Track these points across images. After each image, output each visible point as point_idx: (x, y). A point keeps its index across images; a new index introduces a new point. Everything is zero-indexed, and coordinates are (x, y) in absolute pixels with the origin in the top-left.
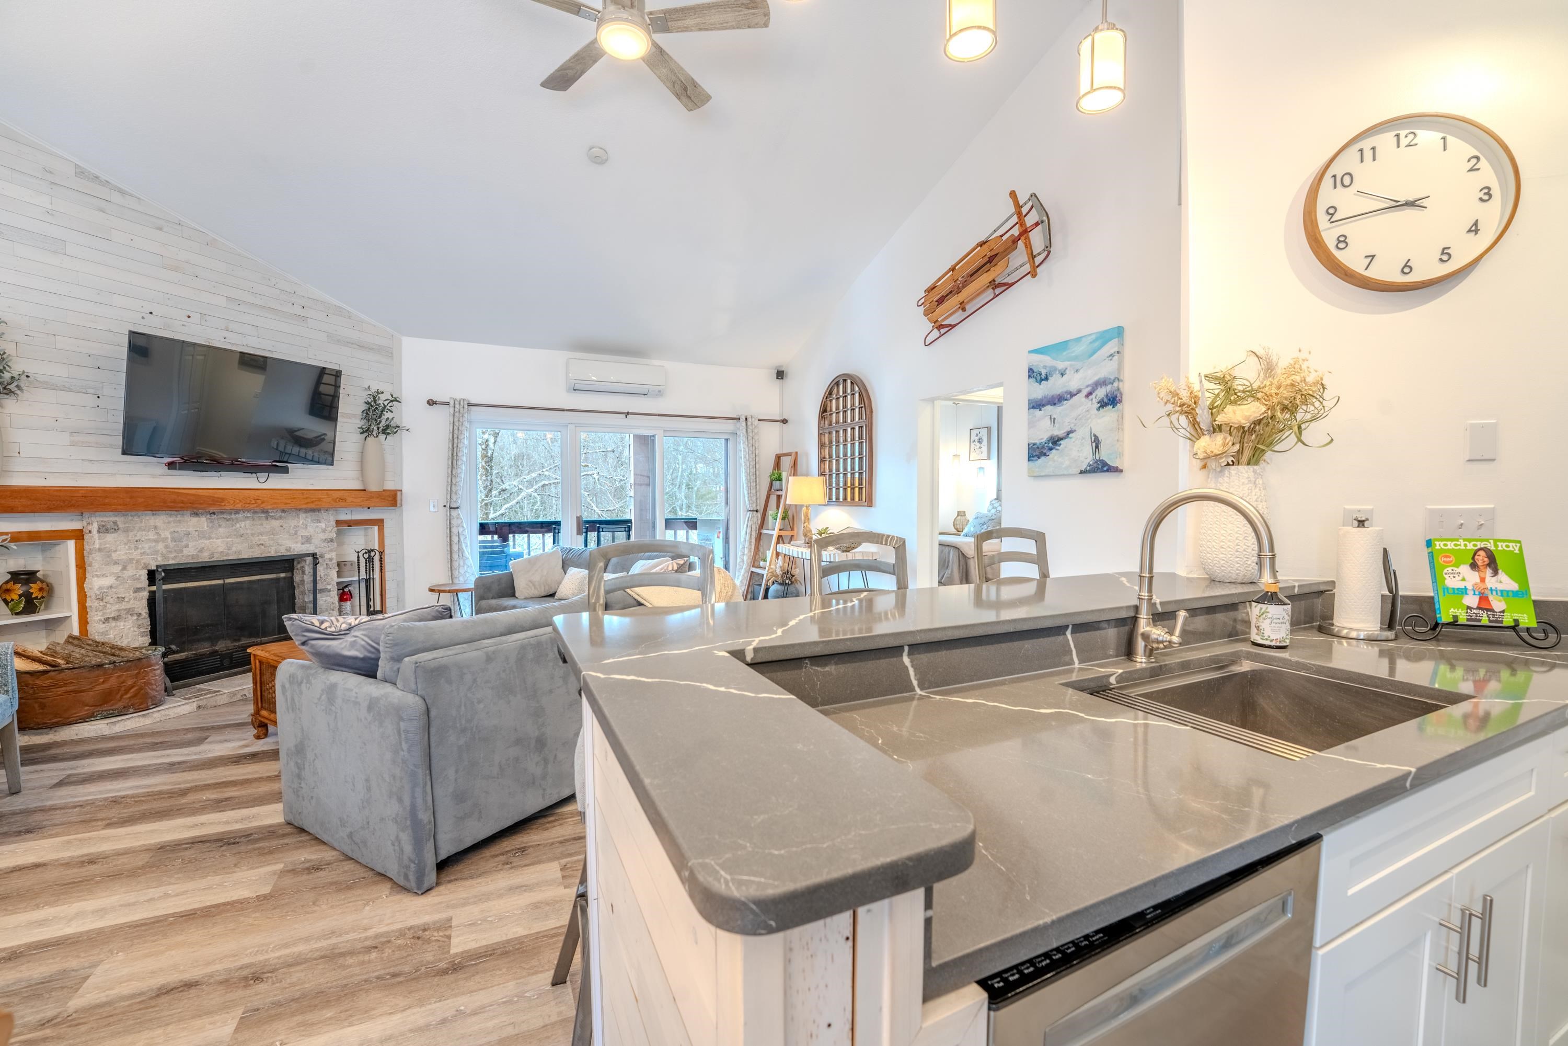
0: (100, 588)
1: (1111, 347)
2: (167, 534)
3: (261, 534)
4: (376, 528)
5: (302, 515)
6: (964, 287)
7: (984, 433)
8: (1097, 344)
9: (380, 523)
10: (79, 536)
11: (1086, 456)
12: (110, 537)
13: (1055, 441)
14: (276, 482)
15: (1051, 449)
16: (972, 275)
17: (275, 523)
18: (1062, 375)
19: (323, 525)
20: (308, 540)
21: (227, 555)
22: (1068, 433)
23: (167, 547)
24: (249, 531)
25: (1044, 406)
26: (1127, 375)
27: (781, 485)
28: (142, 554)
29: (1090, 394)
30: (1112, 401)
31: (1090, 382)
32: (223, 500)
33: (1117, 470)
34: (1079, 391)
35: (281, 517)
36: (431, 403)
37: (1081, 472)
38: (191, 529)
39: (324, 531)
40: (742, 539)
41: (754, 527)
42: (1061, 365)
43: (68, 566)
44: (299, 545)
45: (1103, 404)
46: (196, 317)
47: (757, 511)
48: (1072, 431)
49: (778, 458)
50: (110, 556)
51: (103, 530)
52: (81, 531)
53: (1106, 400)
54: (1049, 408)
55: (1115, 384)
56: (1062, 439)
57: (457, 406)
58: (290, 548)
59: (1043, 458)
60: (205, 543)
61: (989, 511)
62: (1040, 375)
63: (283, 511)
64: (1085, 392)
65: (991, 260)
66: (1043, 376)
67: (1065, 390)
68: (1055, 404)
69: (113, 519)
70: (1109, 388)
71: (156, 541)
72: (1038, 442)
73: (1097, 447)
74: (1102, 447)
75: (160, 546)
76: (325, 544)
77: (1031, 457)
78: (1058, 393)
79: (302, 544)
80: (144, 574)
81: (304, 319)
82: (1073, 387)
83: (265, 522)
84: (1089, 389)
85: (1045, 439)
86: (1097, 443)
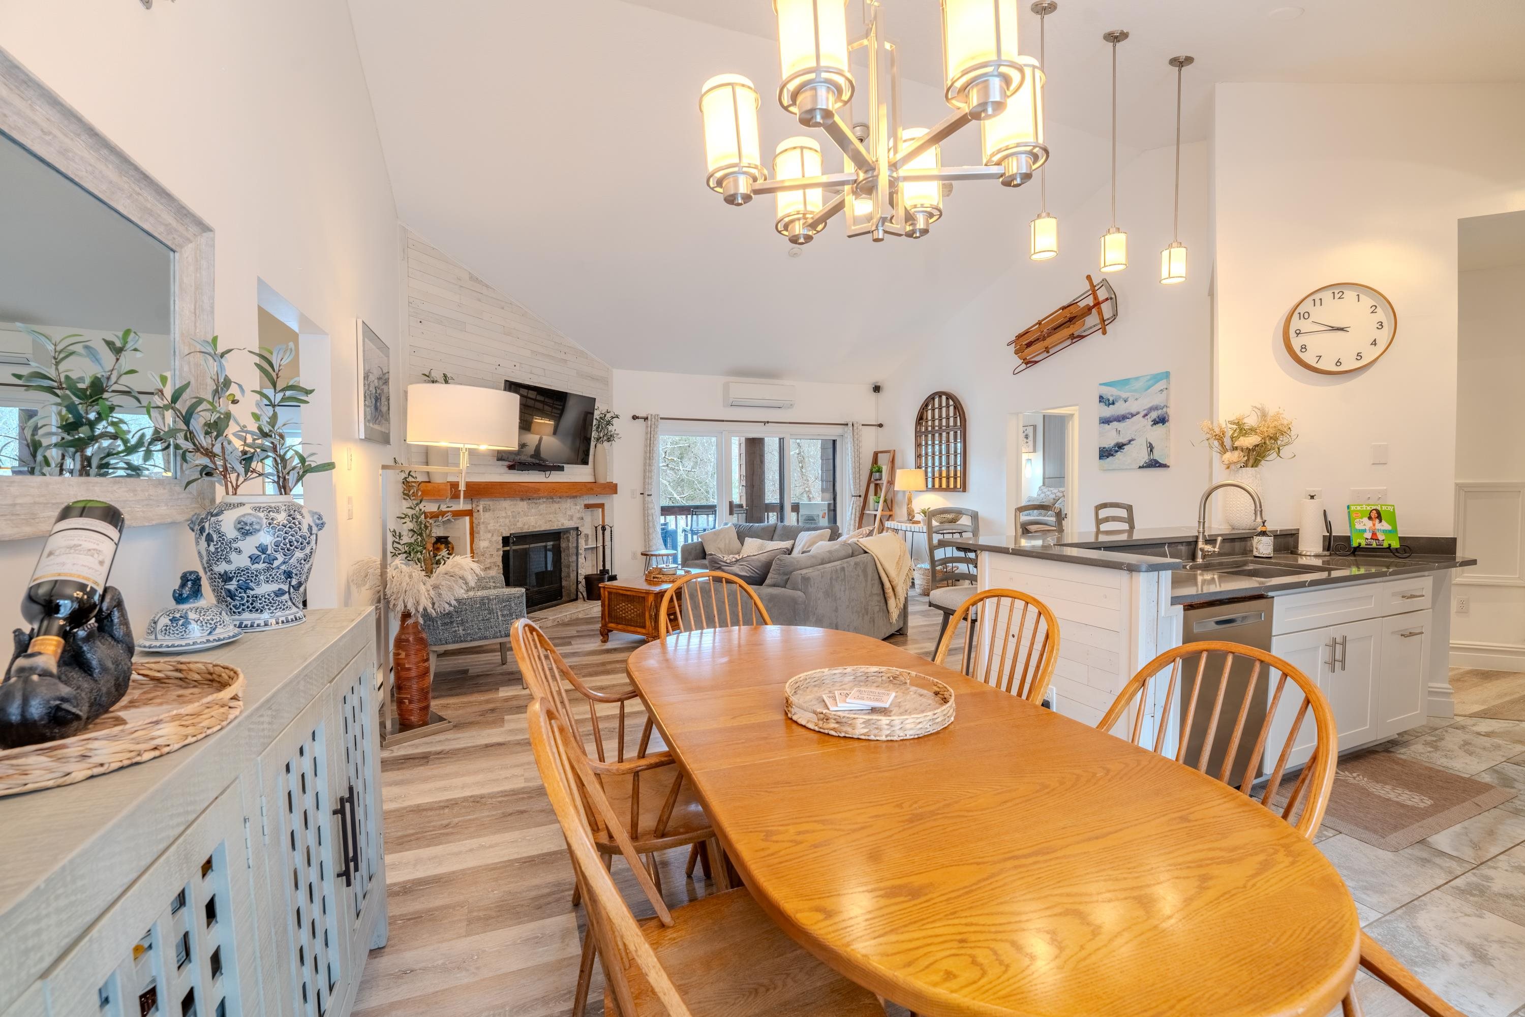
0: (484, 548)
1: (1161, 385)
2: (509, 513)
4: (600, 510)
5: (569, 500)
6: (1048, 336)
7: (1030, 431)
8: (1151, 382)
9: (602, 506)
10: (470, 513)
11: (1144, 457)
12: (487, 514)
13: (1120, 446)
14: (555, 477)
15: (1117, 451)
16: (1055, 329)
17: (556, 506)
18: (1125, 401)
19: (578, 507)
20: (573, 518)
21: (535, 528)
22: (1130, 441)
23: (510, 521)
24: (545, 512)
25: (1111, 422)
26: (1172, 404)
27: (881, 476)
28: (500, 526)
29: (1146, 415)
30: (1162, 420)
31: (1146, 407)
32: (539, 490)
33: (1165, 466)
34: (1138, 413)
35: (559, 502)
36: (635, 418)
37: (1140, 467)
38: (520, 510)
39: (579, 511)
40: (848, 519)
41: (858, 508)
42: (1124, 395)
43: (465, 534)
44: (567, 522)
45: (1155, 422)
46: (518, 365)
47: (860, 496)
48: (1133, 440)
49: (876, 455)
50: (487, 527)
51: (486, 510)
52: (472, 510)
53: (1157, 420)
54: (1115, 423)
55: (1165, 410)
56: (1125, 445)
57: (653, 420)
58: (561, 524)
59: (1111, 458)
60: (525, 519)
61: (1039, 495)
62: (1109, 400)
63: (560, 498)
64: (1142, 414)
65: (1071, 320)
66: (1111, 401)
67: (1127, 411)
68: (1119, 421)
69: (488, 503)
70: (1160, 412)
71: (505, 518)
72: (1107, 446)
73: (1151, 451)
74: (1155, 451)
75: (507, 520)
76: (581, 521)
77: (1101, 457)
78: (1122, 414)
79: (569, 521)
80: (501, 538)
81: (566, 361)
82: (1134, 411)
83: (552, 505)
84: (1145, 412)
85: (1112, 445)
86: (1151, 448)
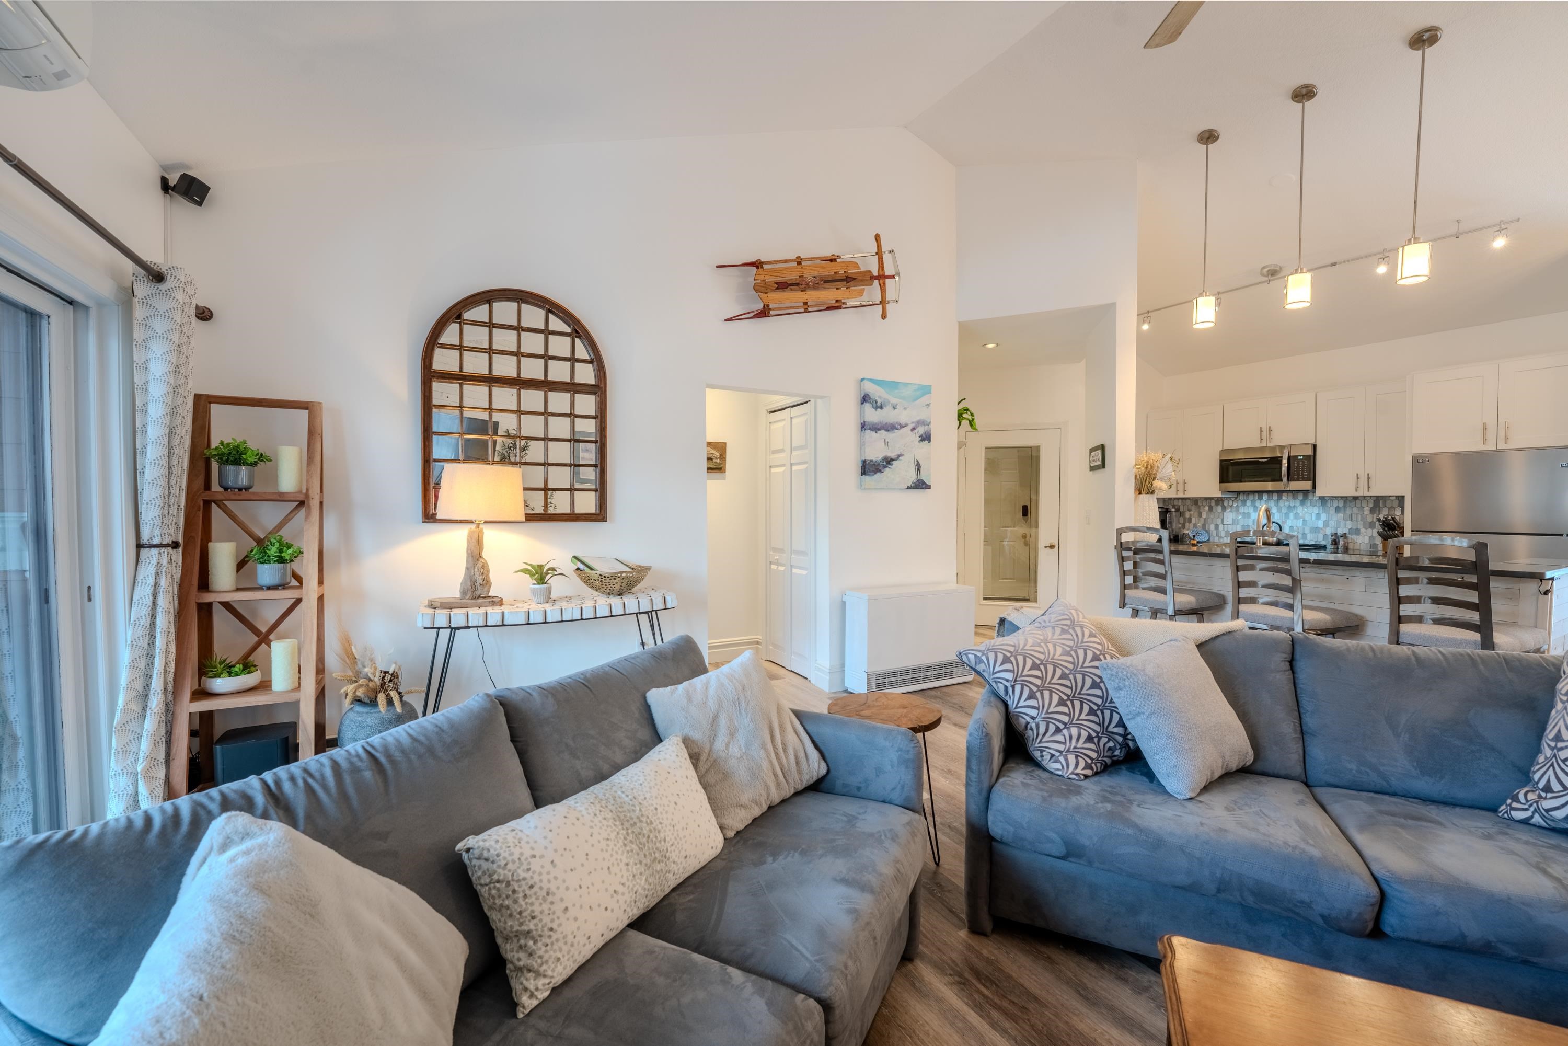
1: (924, 400)
11: (911, 477)
13: (889, 461)
15: (885, 467)
18: (894, 408)
22: (899, 456)
25: (879, 429)
29: (913, 429)
30: (926, 438)
31: (915, 420)
33: (929, 487)
34: (906, 425)
37: (908, 488)
42: (894, 400)
45: (921, 438)
48: (902, 455)
53: (924, 436)
54: (883, 432)
55: (929, 426)
56: (895, 460)
59: (878, 474)
62: (876, 402)
64: (911, 426)
66: (879, 404)
67: (896, 421)
68: (891, 431)
70: (926, 428)
72: (874, 459)
73: (919, 470)
74: (921, 469)
77: (864, 473)
78: (891, 421)
82: (903, 422)
84: (914, 425)
85: (880, 458)
86: (918, 466)
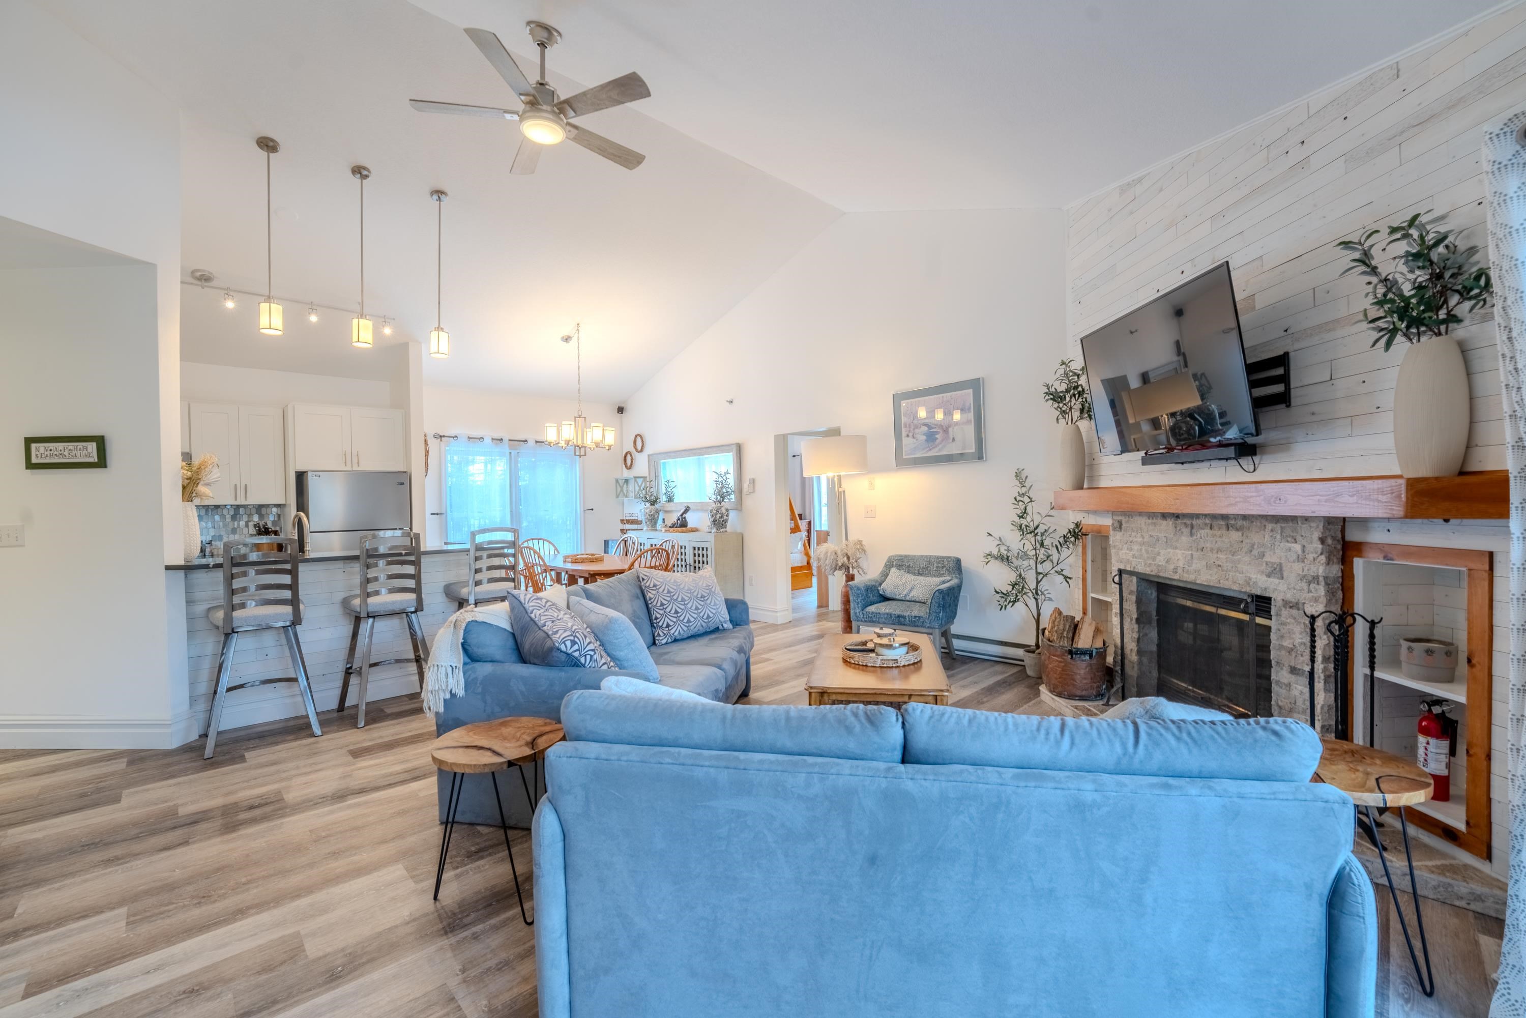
3: (1219, 550)
9: (1483, 561)
17: (1236, 536)
19: (1297, 547)
20: (1277, 571)
23: (1147, 552)
24: (1208, 545)
35: (1241, 528)
39: (1301, 559)
44: (1264, 578)
58: (1250, 579)
60: (1171, 552)
69: (1120, 518)
71: (1141, 544)
76: (1304, 585)
79: (1269, 576)
83: (1224, 532)
